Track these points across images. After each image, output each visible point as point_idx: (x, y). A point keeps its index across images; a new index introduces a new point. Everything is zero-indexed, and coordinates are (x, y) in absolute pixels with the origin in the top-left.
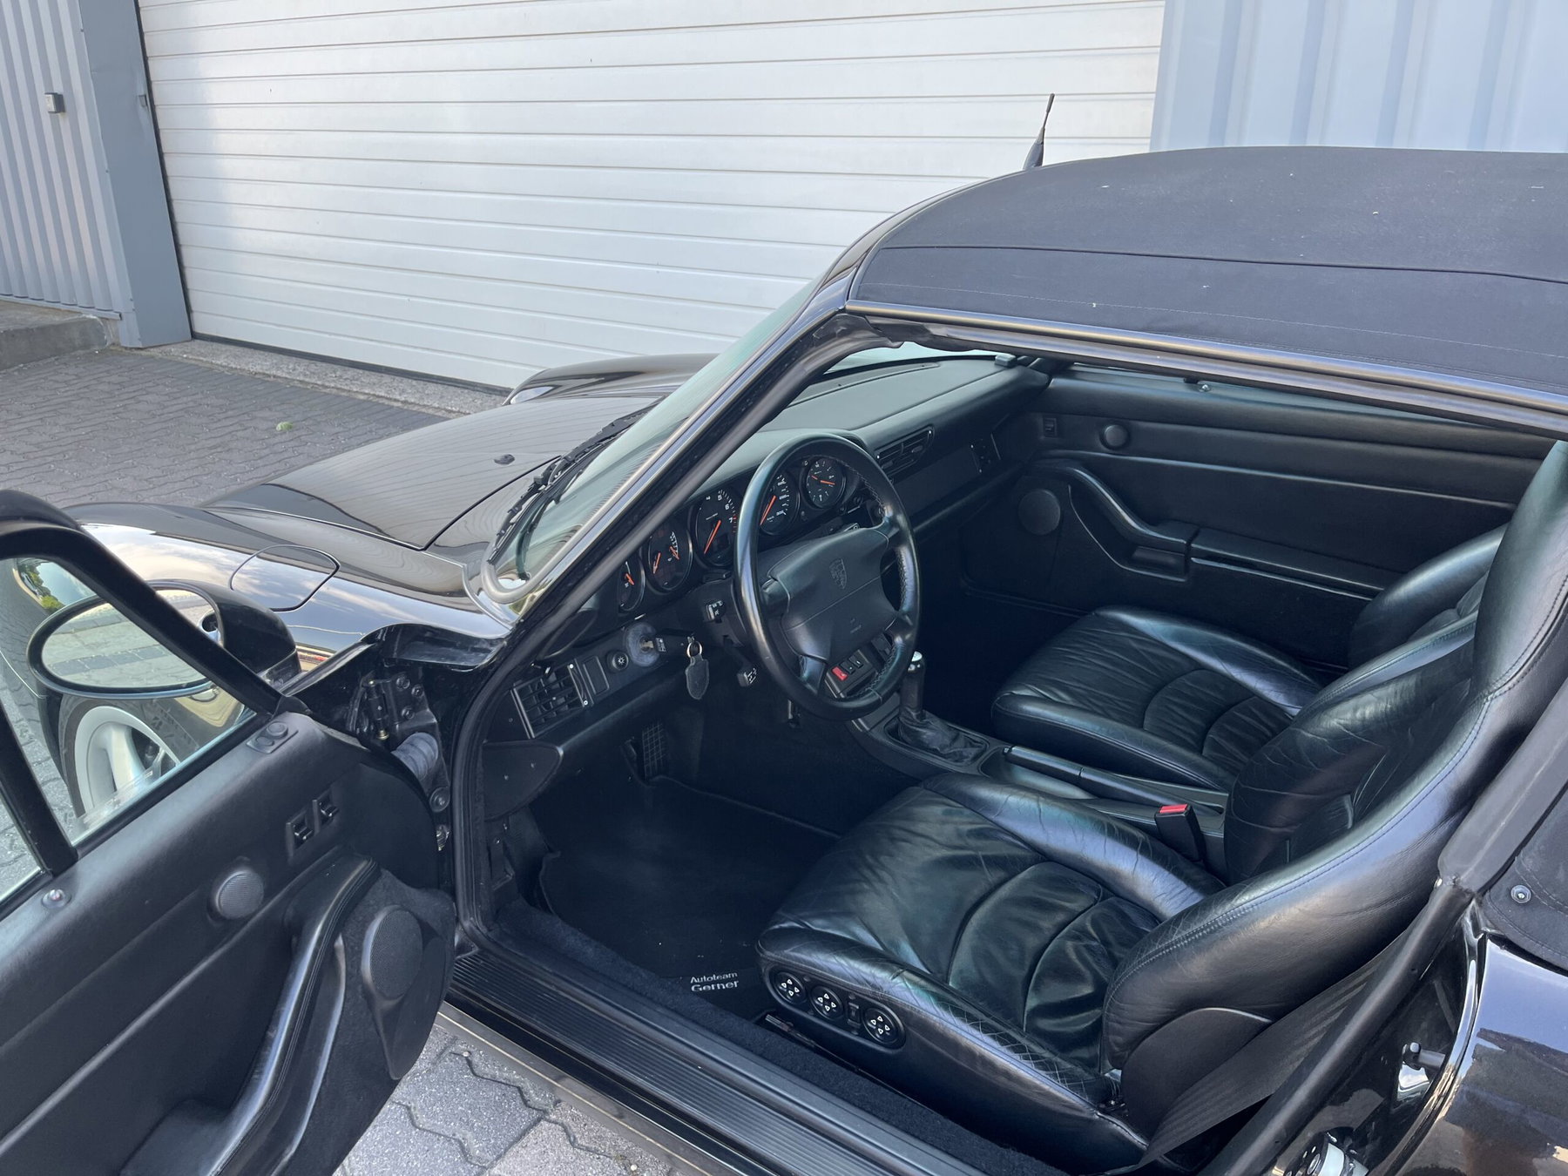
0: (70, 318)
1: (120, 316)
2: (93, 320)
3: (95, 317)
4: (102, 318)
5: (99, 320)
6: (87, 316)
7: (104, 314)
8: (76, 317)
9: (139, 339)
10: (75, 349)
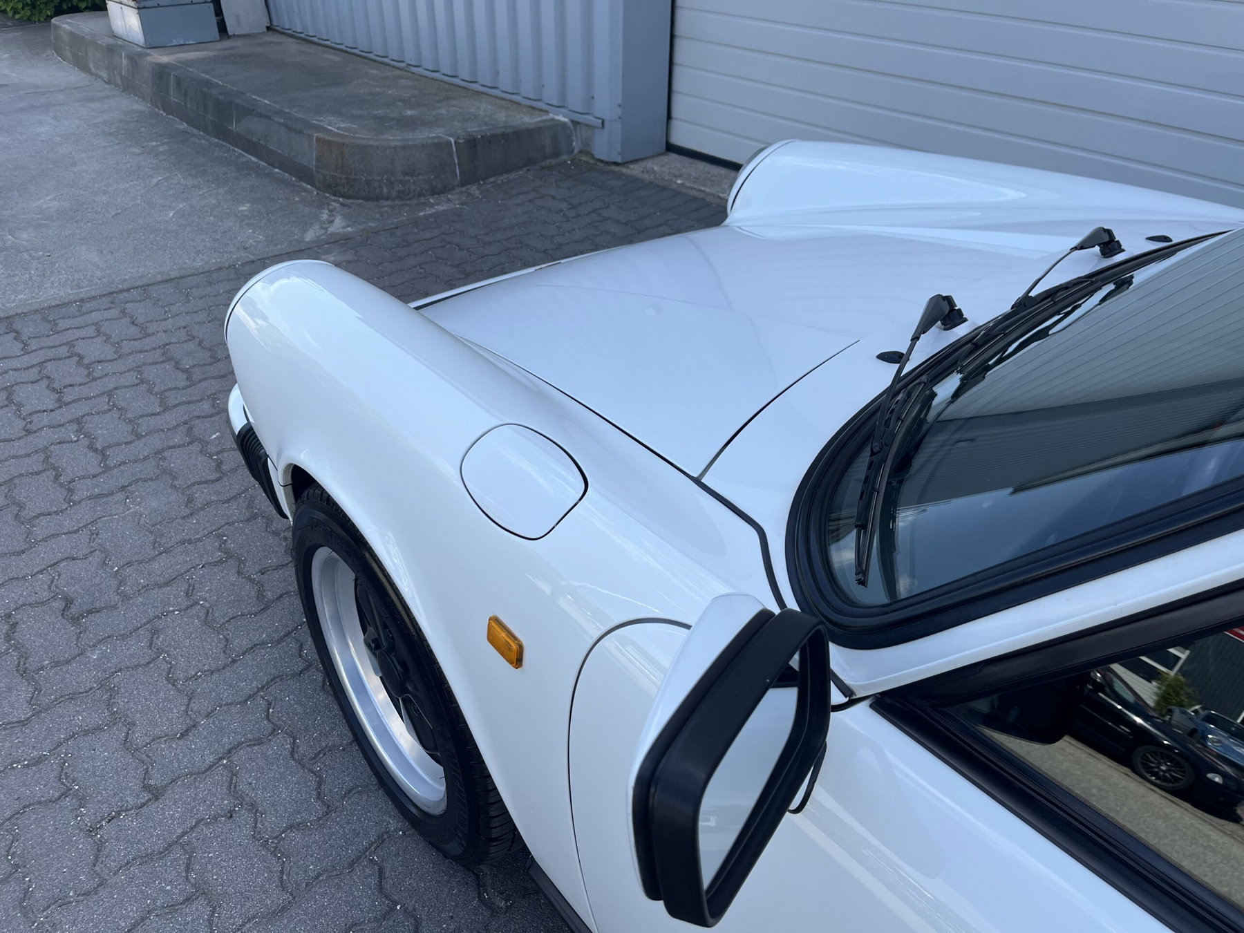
0: (539, 119)
1: (603, 123)
2: (564, 124)
3: (566, 120)
4: (573, 121)
5: (570, 123)
6: (557, 118)
7: (578, 118)
8: (544, 117)
9: (619, 153)
10: (545, 158)
